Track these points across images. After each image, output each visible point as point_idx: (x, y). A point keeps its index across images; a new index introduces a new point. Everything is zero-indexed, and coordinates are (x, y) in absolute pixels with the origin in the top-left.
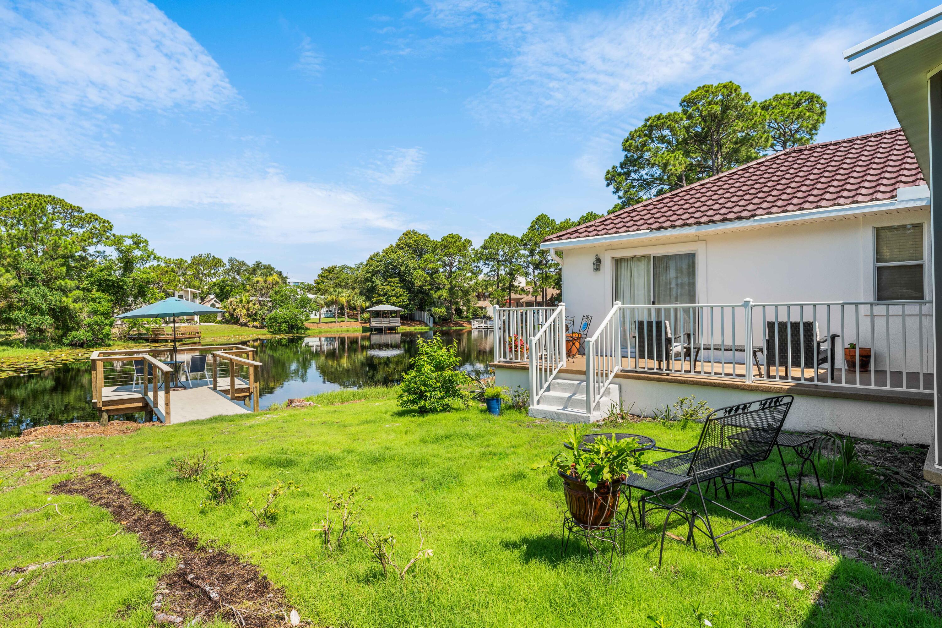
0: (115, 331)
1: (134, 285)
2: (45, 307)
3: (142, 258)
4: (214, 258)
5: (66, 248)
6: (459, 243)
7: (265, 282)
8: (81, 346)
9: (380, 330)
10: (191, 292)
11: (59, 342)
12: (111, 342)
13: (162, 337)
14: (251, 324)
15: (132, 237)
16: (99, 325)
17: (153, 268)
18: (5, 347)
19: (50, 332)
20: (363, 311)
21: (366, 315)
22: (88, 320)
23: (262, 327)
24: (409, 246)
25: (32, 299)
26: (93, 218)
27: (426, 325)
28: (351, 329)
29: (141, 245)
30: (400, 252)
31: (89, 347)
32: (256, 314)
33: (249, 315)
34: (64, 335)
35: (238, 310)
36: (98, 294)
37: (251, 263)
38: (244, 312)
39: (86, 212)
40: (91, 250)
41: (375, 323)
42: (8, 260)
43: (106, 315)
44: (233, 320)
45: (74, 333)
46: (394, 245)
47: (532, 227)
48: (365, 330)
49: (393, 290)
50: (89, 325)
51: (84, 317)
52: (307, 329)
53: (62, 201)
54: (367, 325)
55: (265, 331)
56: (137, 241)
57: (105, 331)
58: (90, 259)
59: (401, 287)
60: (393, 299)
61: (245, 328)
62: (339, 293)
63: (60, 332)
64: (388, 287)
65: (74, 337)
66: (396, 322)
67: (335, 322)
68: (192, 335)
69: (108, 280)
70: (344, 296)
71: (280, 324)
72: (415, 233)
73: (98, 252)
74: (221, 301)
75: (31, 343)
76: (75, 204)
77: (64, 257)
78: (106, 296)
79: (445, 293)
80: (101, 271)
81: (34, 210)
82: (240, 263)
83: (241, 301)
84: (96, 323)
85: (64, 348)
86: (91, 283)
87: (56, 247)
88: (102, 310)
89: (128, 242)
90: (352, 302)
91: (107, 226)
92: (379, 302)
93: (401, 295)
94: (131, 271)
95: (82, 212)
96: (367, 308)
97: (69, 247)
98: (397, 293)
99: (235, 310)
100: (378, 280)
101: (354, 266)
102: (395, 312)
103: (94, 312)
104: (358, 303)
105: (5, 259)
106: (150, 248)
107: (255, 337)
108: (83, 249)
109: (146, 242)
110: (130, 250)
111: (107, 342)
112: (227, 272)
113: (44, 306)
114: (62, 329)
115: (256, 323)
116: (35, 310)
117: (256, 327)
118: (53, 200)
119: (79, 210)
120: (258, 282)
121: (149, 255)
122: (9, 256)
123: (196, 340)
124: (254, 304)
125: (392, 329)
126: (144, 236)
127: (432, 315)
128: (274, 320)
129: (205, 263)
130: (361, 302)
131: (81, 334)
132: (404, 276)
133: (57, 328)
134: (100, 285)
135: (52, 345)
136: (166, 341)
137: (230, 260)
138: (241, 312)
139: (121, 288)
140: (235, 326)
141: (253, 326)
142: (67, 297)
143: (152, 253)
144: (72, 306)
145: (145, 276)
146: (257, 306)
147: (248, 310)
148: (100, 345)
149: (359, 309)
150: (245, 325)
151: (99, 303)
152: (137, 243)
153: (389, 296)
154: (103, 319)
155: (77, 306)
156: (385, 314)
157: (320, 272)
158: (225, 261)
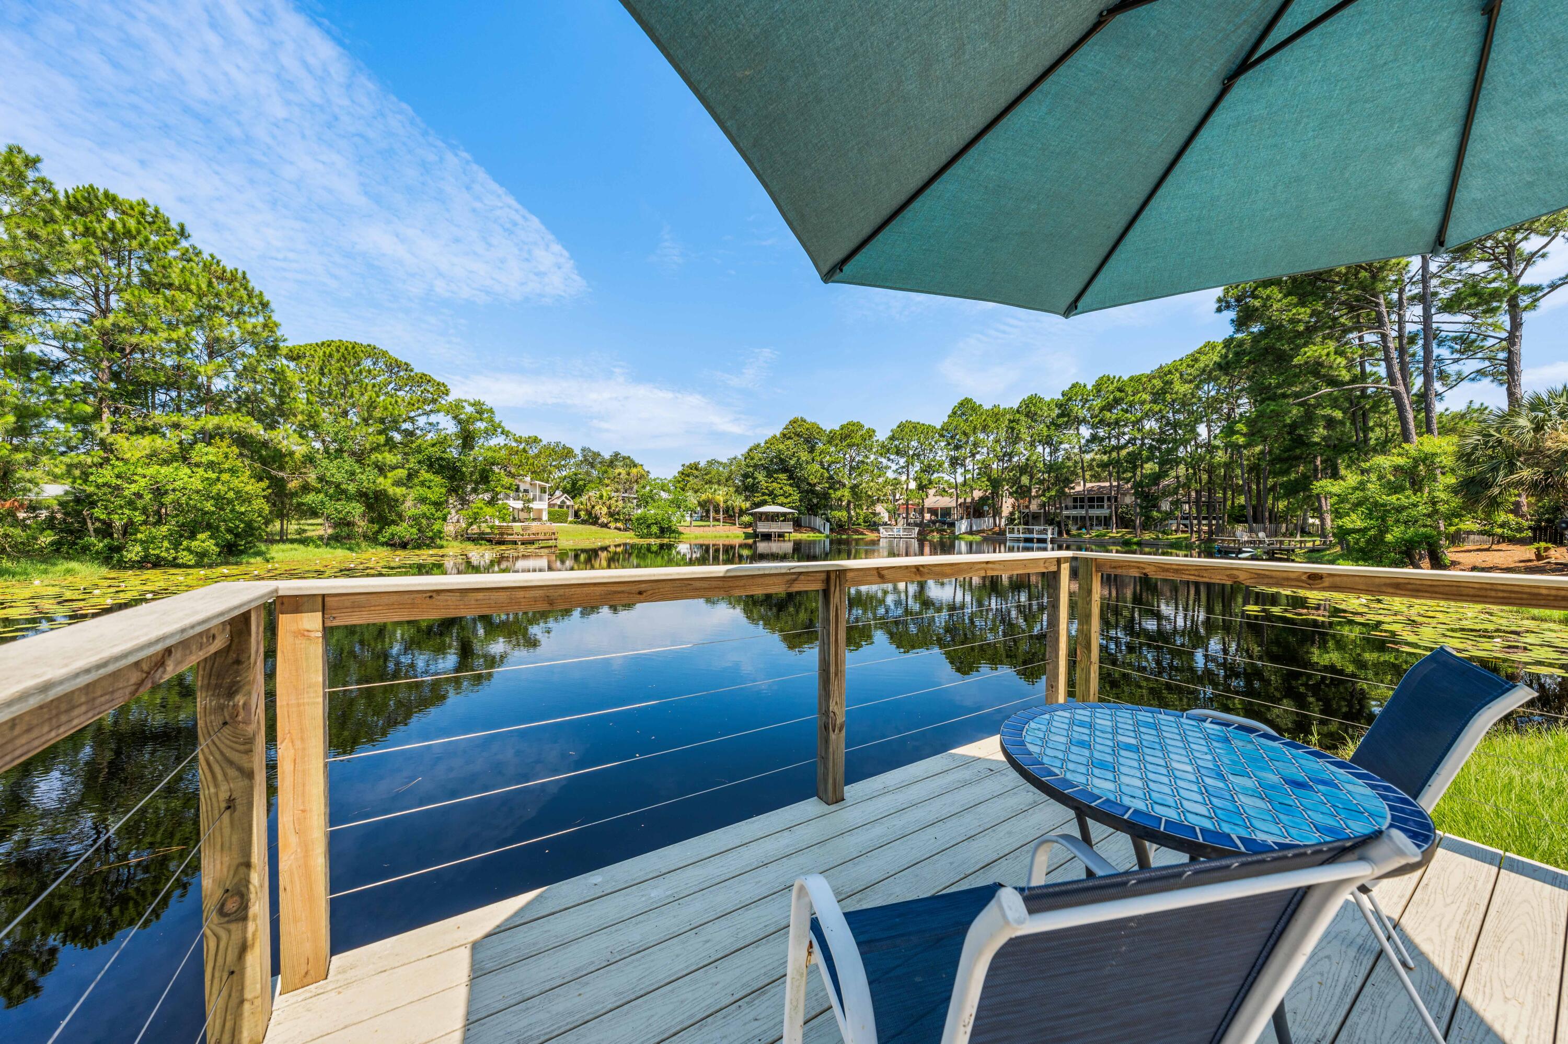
0: (449, 529)
1: (475, 467)
2: (352, 488)
3: (486, 432)
4: (564, 447)
5: (386, 409)
6: (860, 433)
7: (629, 474)
8: (404, 546)
9: (767, 537)
11: (373, 540)
12: (444, 543)
13: (510, 538)
14: (612, 525)
15: (473, 405)
16: (428, 518)
17: (500, 446)
18: (296, 546)
19: (362, 525)
20: (742, 512)
21: (746, 519)
22: (413, 511)
23: (626, 530)
24: (798, 435)
25: (333, 475)
26: (424, 379)
27: (820, 532)
28: (730, 534)
29: (485, 415)
30: (789, 442)
31: (414, 548)
32: (618, 514)
33: (611, 514)
34: (380, 531)
35: (597, 508)
36: (428, 476)
37: (607, 455)
38: (605, 510)
39: (416, 370)
40: (422, 421)
41: (763, 528)
42: (300, 417)
43: (437, 505)
44: (593, 520)
45: (393, 529)
46: (778, 435)
47: (954, 413)
48: (747, 536)
49: (781, 488)
50: (415, 518)
51: (409, 507)
52: (680, 533)
53: (385, 354)
54: (750, 530)
55: (631, 534)
56: (481, 410)
57: (436, 527)
58: (418, 432)
59: (791, 485)
60: (781, 499)
61: (605, 529)
62: (713, 491)
63: (376, 527)
64: (774, 484)
65: (392, 535)
66: (787, 528)
67: (709, 526)
68: (547, 537)
69: (442, 459)
70: (720, 495)
71: (649, 526)
72: (804, 421)
73: (430, 424)
74: (573, 498)
75: (335, 540)
76: (402, 359)
77: (382, 421)
78: (438, 479)
79: (846, 493)
80: (433, 445)
81: (343, 355)
82: (594, 453)
83: (601, 497)
84: (424, 515)
85: (380, 549)
86: (419, 462)
87: (372, 405)
88: (433, 497)
89: (469, 409)
90: (729, 503)
91: (442, 390)
92: (764, 503)
93: (790, 494)
94: (472, 448)
95: (411, 371)
96: (747, 509)
97: (390, 407)
98: (785, 492)
99: (593, 507)
100: (761, 476)
101: (725, 461)
102: (784, 514)
103: (423, 500)
104: (737, 503)
105: (295, 416)
106: (497, 420)
107: (618, 541)
108: (412, 420)
109: (491, 411)
110: (470, 420)
111: (438, 542)
112: (578, 465)
113: (350, 488)
114: (378, 522)
115: (619, 525)
116: (340, 493)
117: (619, 529)
118: (374, 353)
119: (408, 367)
120: (619, 474)
121: (495, 429)
122: (302, 413)
123: (551, 543)
124: (617, 501)
125: (781, 535)
126: (489, 404)
127: (828, 520)
128: (642, 521)
129: (554, 452)
130: (739, 502)
131: (403, 530)
132: (794, 471)
133: (372, 521)
134: (431, 466)
135: (363, 545)
136: (515, 543)
137: (583, 450)
138: (601, 510)
139: (459, 470)
140: (592, 528)
141: (616, 528)
142: (386, 477)
143: (499, 426)
144: (391, 490)
145: (490, 454)
146: (620, 503)
147: (609, 508)
148: (429, 547)
149: (737, 510)
150: (605, 526)
151: (429, 487)
152: (480, 412)
153: (776, 496)
154: (433, 511)
155: (400, 491)
156: (773, 517)
157: (680, 469)
158: (577, 451)
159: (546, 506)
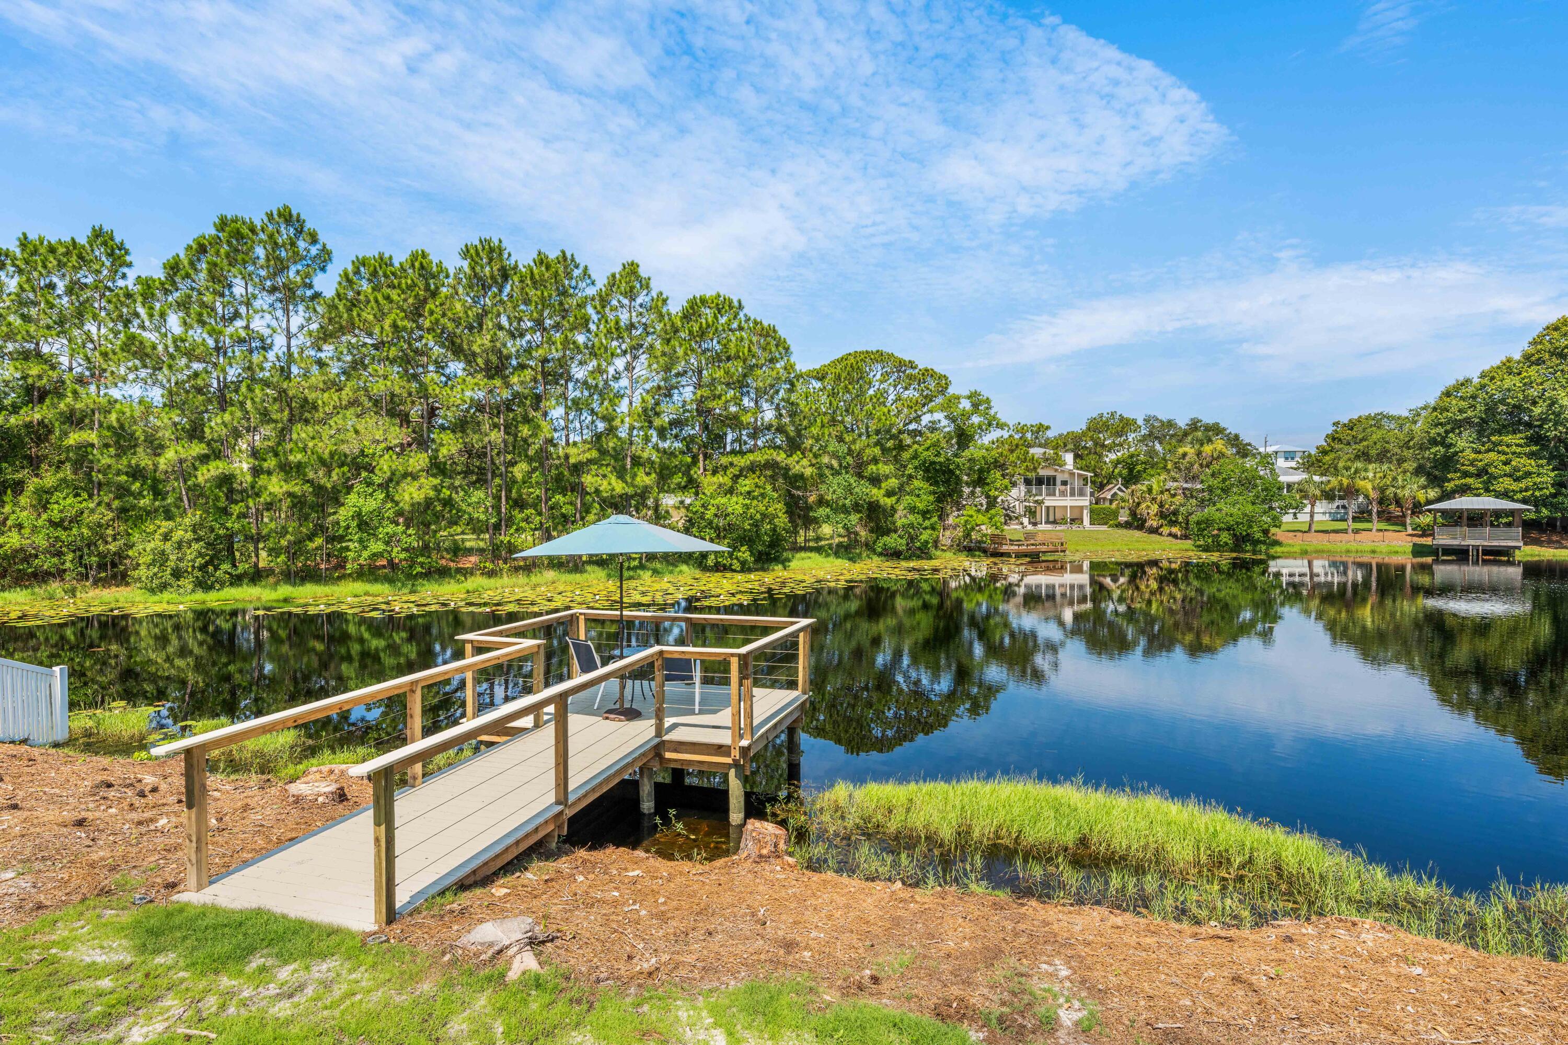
1: (971, 469)
3: (980, 427)
4: (1122, 418)
7: (1199, 454)
9: (1461, 555)
10: (1079, 475)
11: (871, 549)
12: (938, 554)
13: (1005, 548)
14: (1165, 530)
15: (969, 397)
16: (916, 529)
17: (1000, 442)
19: (863, 534)
20: (1417, 508)
21: (1426, 519)
22: (904, 521)
23: (1186, 537)
26: (928, 373)
28: (1386, 546)
29: (981, 407)
30: (1533, 372)
31: (898, 559)
32: (1175, 513)
33: (1162, 515)
34: (877, 541)
35: (1143, 506)
36: (918, 483)
37: (1182, 422)
38: (1155, 508)
39: (920, 367)
41: (1443, 539)
43: (926, 513)
44: (1137, 522)
45: (887, 538)
46: (1517, 356)
48: (1418, 551)
49: (1506, 463)
50: (904, 528)
51: (901, 518)
52: (1277, 543)
54: (1428, 541)
55: (1190, 544)
56: (978, 402)
59: (1531, 455)
60: (1506, 483)
61: (1154, 537)
62: (1356, 472)
63: (874, 537)
64: (1492, 455)
65: (887, 545)
66: (1511, 539)
67: (1345, 531)
68: (1052, 548)
69: (936, 462)
70: (1370, 479)
71: (1217, 532)
75: (845, 549)
76: (907, 358)
78: (928, 486)
80: (929, 449)
82: (1165, 423)
83: (1150, 490)
84: (912, 525)
85: (875, 558)
86: (916, 468)
88: (921, 506)
89: (966, 404)
90: (1391, 491)
91: (943, 383)
92: (1464, 490)
93: (1528, 474)
94: (967, 448)
95: (916, 368)
96: (1429, 502)
98: (1516, 469)
99: (1139, 504)
100: (1463, 442)
101: (1405, 414)
102: (1512, 513)
103: (912, 510)
104: (1407, 493)
107: (1173, 554)
108: (917, 420)
109: (988, 401)
110: (966, 416)
111: (933, 552)
112: (1144, 439)
114: (876, 532)
115: (1175, 530)
117: (1175, 536)
118: (880, 357)
119: (912, 365)
120: (1184, 455)
121: (992, 423)
123: (1057, 556)
124: (1174, 496)
125: (1496, 554)
126: (986, 394)
128: (1205, 524)
129: (1106, 427)
130: (1414, 490)
131: (896, 540)
132: (1541, 426)
133: (870, 531)
134: (927, 470)
135: (862, 554)
136: (1009, 555)
137: (1147, 420)
138: (1150, 510)
139: (951, 472)
140: (1137, 534)
141: (1170, 535)
142: (879, 488)
143: (994, 418)
144: (884, 501)
145: (984, 454)
146: (1179, 499)
147: (1161, 505)
149: (1408, 504)
150: (1154, 531)
151: (918, 496)
152: (975, 406)
153: (1493, 477)
154: (920, 520)
155: (889, 501)
156: (1475, 519)
157: (1330, 430)
158: (1140, 422)
159: (1087, 503)
